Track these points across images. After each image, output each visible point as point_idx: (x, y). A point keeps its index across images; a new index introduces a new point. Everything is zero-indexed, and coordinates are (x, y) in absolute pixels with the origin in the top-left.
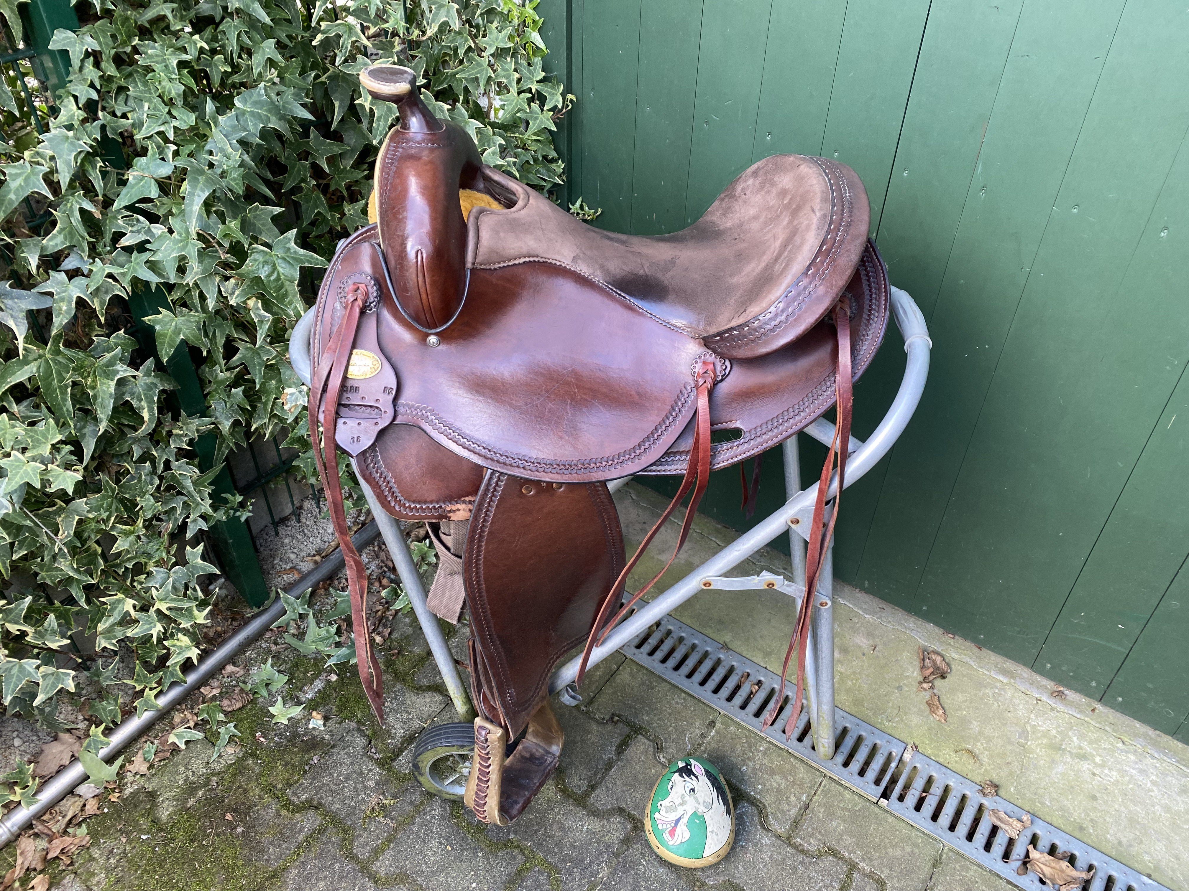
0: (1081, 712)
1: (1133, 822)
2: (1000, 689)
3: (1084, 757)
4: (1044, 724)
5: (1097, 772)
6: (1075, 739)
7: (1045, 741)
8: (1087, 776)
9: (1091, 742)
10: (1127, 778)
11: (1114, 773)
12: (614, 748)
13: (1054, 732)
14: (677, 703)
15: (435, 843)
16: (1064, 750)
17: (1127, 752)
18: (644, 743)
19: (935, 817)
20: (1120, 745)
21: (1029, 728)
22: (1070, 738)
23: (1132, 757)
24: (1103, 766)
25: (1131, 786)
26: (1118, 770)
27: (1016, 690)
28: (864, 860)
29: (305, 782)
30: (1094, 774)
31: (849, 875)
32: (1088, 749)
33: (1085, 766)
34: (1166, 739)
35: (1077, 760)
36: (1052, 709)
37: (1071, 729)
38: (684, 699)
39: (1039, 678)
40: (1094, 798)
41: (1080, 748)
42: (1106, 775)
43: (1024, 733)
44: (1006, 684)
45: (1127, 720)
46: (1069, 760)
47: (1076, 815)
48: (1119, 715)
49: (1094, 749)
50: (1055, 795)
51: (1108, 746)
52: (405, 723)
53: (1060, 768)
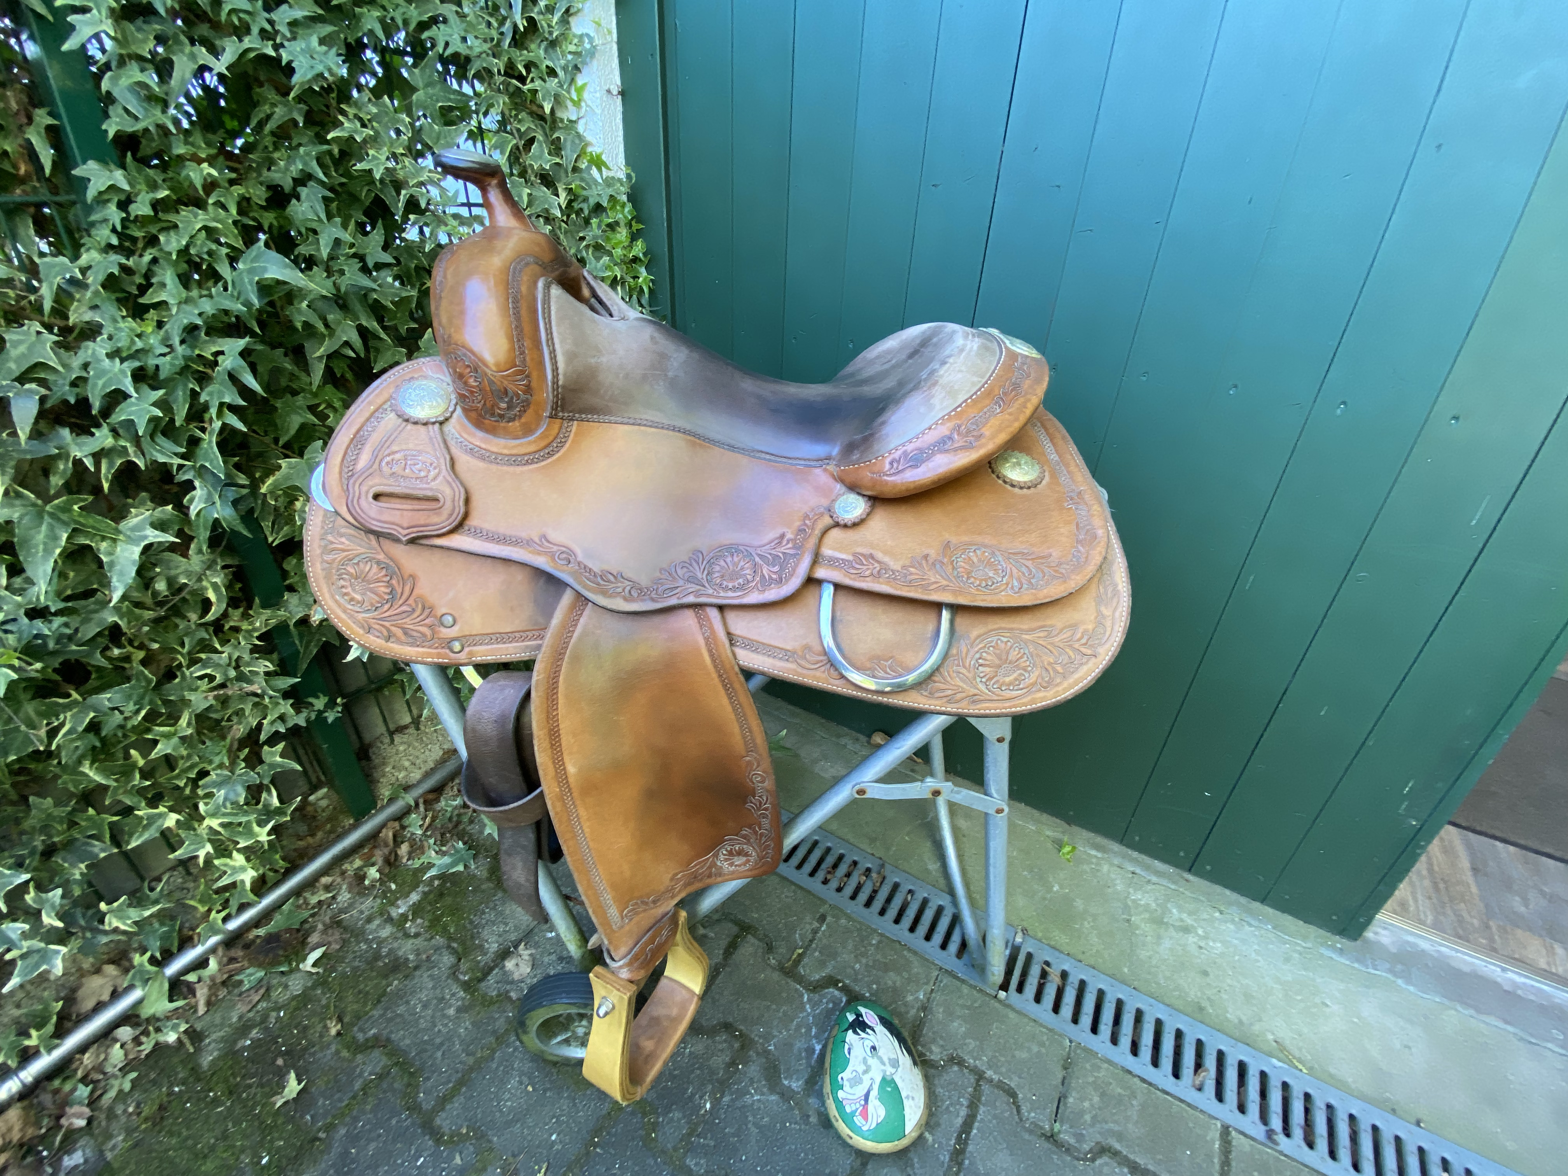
0: (1174, 883)
1: (1248, 997)
2: (1097, 864)
3: (1186, 930)
4: (1143, 898)
5: (1202, 944)
6: (1174, 911)
7: (1147, 915)
8: (1193, 949)
9: (1190, 914)
10: (1231, 949)
11: (1219, 945)
12: (721, 952)
13: (1154, 905)
14: (787, 897)
15: (513, 1083)
16: (1167, 924)
17: (1226, 922)
18: (753, 945)
19: (1056, 1009)
20: (1217, 914)
21: (1130, 903)
22: (1171, 912)
23: (1232, 927)
24: (1206, 938)
25: (1237, 958)
26: (1223, 942)
27: (1112, 865)
28: (990, 1067)
29: (376, 1013)
30: (1201, 948)
31: (977, 1087)
32: (1189, 921)
33: (1191, 939)
34: (1256, 905)
35: (1181, 934)
36: (1149, 881)
37: (1169, 901)
38: (794, 891)
39: (1130, 852)
40: (1205, 973)
41: (1182, 920)
42: (1212, 948)
43: (1126, 908)
44: (1103, 859)
45: (1218, 889)
46: (1174, 934)
47: (1193, 994)
48: (1209, 884)
49: (1195, 920)
50: (1168, 974)
51: (1205, 916)
52: (500, 936)
53: (1167, 944)
